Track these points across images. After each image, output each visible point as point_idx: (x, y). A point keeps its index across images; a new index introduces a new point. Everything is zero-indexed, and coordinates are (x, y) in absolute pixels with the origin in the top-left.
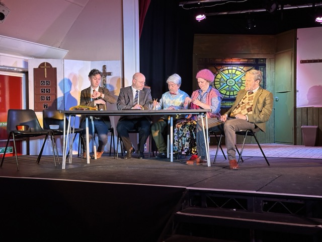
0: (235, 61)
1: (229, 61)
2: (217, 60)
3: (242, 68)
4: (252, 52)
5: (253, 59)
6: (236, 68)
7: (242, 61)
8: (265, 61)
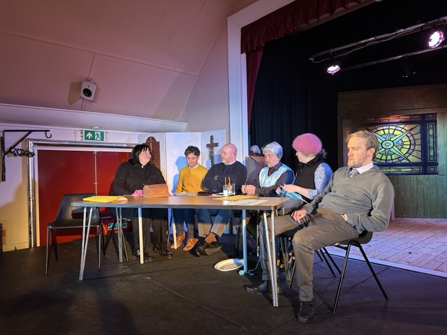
0: (392, 119)
1: (386, 120)
2: (368, 119)
3: (402, 126)
4: (416, 106)
5: (418, 115)
6: (394, 128)
7: (402, 118)
8: (436, 117)
